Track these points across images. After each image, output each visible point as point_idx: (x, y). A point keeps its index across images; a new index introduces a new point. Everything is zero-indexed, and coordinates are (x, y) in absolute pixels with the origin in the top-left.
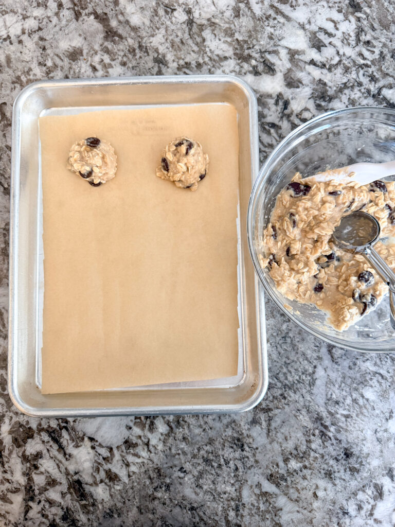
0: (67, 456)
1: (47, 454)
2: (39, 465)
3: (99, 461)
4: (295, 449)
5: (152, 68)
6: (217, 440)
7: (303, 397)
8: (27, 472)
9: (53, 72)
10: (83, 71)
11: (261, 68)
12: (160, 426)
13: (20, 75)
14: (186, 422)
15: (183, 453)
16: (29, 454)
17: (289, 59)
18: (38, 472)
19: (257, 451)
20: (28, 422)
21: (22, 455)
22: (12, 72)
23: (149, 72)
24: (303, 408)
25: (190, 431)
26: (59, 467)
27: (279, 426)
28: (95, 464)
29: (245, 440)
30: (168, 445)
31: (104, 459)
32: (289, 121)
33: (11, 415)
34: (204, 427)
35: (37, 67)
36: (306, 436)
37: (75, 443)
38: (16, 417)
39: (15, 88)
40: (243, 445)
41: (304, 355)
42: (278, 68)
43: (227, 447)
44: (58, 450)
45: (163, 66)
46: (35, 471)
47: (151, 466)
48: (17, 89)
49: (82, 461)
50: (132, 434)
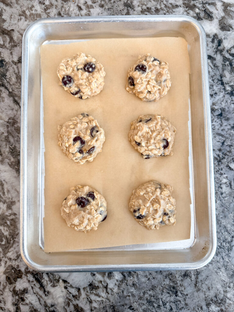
0: (46, 293)
1: (32, 291)
2: (25, 298)
3: (70, 298)
4: (215, 297)
5: (123, 10)
6: (158, 287)
7: (223, 259)
8: (16, 303)
9: (49, 9)
10: (71, 9)
11: (202, 15)
12: (116, 275)
13: (25, 10)
14: (135, 273)
15: (132, 295)
16: (18, 290)
17: (223, 10)
18: (24, 303)
19: (187, 297)
20: (18, 266)
21: (13, 290)
22: (19, 7)
23: (120, 13)
24: (223, 267)
25: (138, 279)
26: (40, 300)
27: (204, 279)
28: (67, 300)
29: (178, 288)
30: (122, 288)
31: (73, 296)
32: (221, 55)
33: (6, 260)
34: (149, 277)
35: (38, 5)
36: (224, 288)
37: (52, 284)
38: (10, 262)
40: (177, 292)
41: (225, 228)
42: (215, 15)
43: (165, 292)
44: (39, 288)
45: (131, 9)
46: (22, 302)
47: (108, 303)
48: (22, 20)
49: (57, 297)
50: (95, 279)
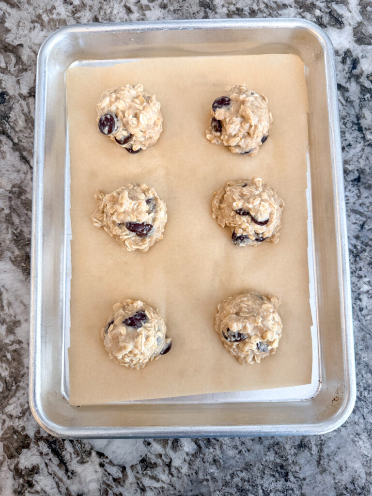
0: (69, 474)
1: (45, 469)
2: (34, 483)
3: (108, 483)
4: (351, 483)
5: (197, 12)
6: (255, 466)
7: (364, 419)
8: (19, 490)
9: (80, 11)
10: (115, 12)
11: (326, 19)
12: (186, 444)
13: (41, 14)
14: (218, 441)
15: (212, 479)
16: (23, 468)
17: (360, 11)
18: (32, 490)
19: (305, 482)
20: (24, 428)
21: (14, 469)
22: (32, 9)
23: (194, 16)
24: (364, 432)
25: (222, 452)
26: (58, 486)
27: (332, 452)
28: (104, 486)
29: (289, 468)
30: (195, 467)
31: (115, 480)
32: (358, 83)
33: (3, 418)
34: (240, 448)
35: (62, 5)
36: (366, 467)
37: (79, 458)
38: (10, 421)
39: (34, 28)
40: (287, 474)
41: (368, 366)
42: (347, 20)
43: (267, 474)
44: (58, 465)
45: (211, 11)
46: (29, 489)
47: (172, 492)
48: (36, 29)
49: (87, 480)
50: (151, 451)
